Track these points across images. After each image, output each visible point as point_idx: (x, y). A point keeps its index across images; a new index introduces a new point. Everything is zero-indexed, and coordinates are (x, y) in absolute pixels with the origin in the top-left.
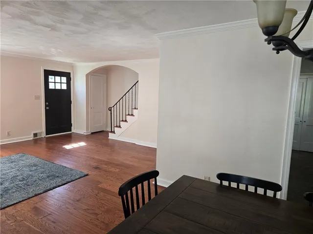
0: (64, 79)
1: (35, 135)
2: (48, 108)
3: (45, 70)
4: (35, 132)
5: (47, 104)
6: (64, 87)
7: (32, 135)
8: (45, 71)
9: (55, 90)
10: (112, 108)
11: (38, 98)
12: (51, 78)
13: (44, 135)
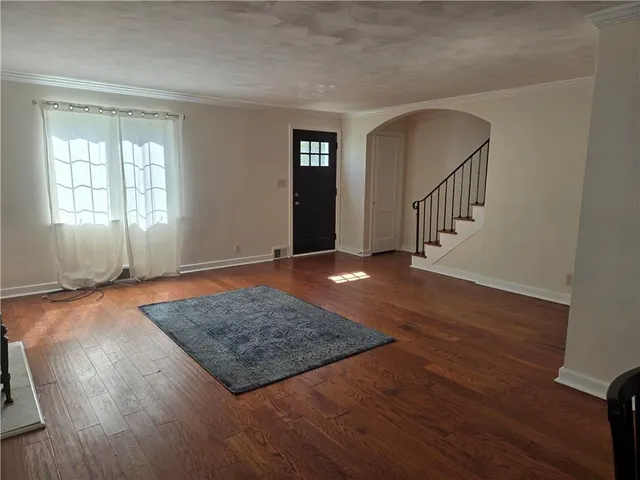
0: (326, 147)
1: (277, 253)
2: (297, 203)
3: (294, 130)
4: (278, 247)
5: (297, 195)
6: (325, 162)
7: (273, 253)
8: (296, 132)
9: (310, 168)
10: (422, 204)
11: (282, 183)
12: (304, 146)
13: (290, 254)
